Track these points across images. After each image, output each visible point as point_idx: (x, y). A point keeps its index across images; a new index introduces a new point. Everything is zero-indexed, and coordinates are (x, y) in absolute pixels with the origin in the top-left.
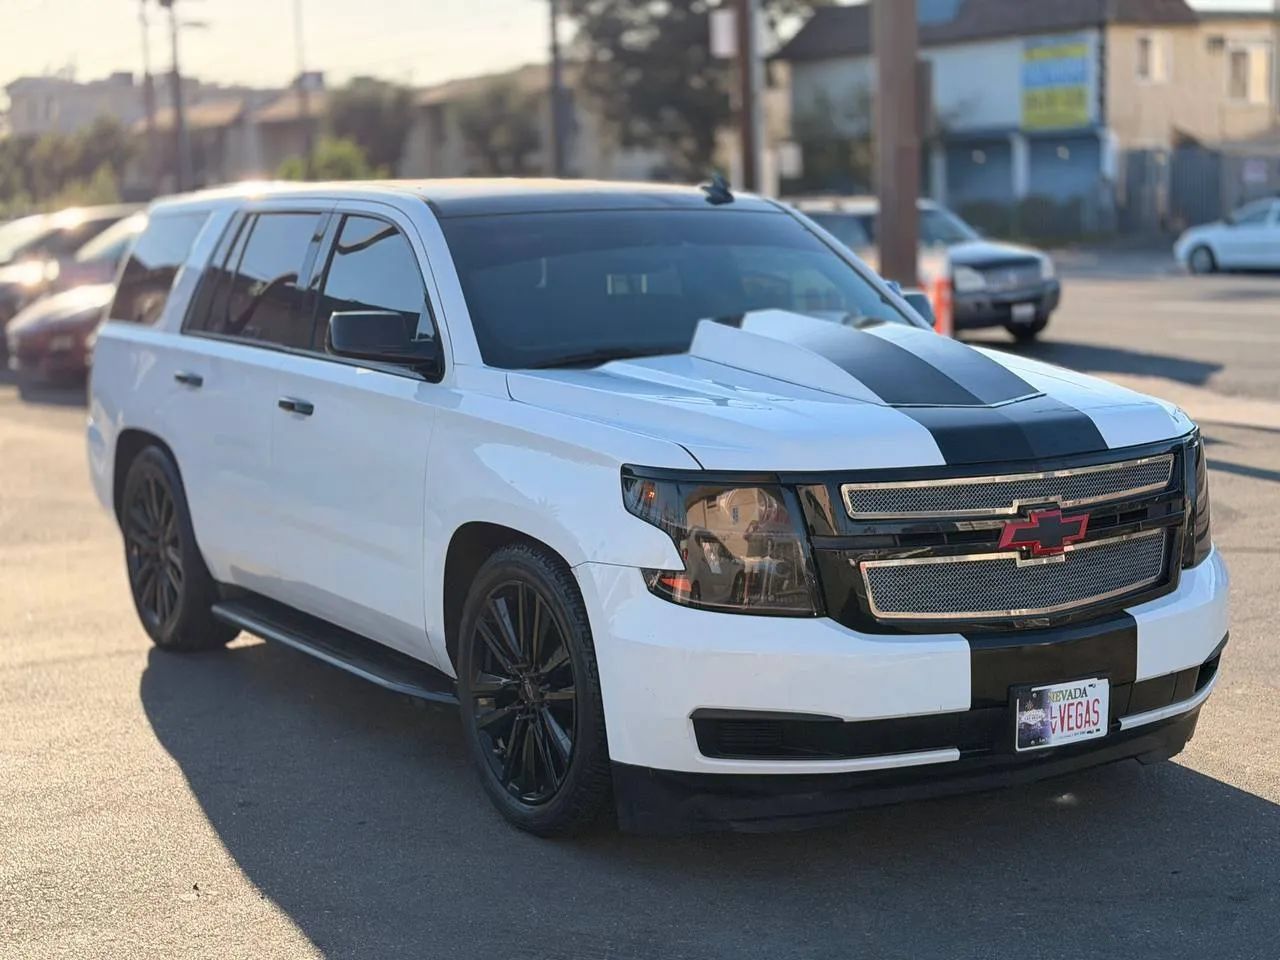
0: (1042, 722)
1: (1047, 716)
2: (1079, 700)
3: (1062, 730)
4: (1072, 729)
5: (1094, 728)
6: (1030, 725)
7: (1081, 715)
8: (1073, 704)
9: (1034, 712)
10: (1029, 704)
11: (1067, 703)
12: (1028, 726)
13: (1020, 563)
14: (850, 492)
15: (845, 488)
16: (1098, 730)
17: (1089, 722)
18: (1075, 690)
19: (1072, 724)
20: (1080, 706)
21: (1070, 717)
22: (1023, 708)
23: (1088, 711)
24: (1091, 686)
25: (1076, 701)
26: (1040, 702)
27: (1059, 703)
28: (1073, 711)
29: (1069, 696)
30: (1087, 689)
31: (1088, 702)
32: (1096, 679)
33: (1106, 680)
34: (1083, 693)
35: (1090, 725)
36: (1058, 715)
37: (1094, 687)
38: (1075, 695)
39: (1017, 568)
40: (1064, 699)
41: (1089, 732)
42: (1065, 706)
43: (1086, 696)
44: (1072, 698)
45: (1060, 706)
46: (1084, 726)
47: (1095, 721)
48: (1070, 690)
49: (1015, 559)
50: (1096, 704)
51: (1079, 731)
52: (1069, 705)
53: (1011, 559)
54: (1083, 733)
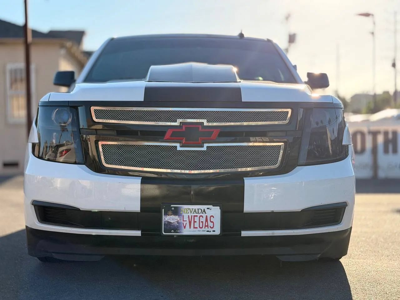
0: (178, 222)
1: (181, 220)
2: (201, 214)
3: (190, 228)
4: (197, 228)
5: (210, 229)
7: (202, 222)
8: (197, 216)
9: (173, 217)
10: (170, 212)
12: (170, 223)
13: (179, 148)
14: (95, 110)
15: (93, 108)
16: (214, 231)
17: (208, 226)
18: (198, 209)
19: (197, 225)
20: (201, 218)
21: (195, 222)
22: (166, 214)
23: (207, 220)
24: (208, 209)
25: (199, 215)
26: (176, 212)
27: (188, 214)
28: (197, 219)
29: (194, 212)
30: (206, 210)
31: (207, 216)
32: (212, 206)
33: (219, 207)
34: (203, 212)
35: (208, 228)
36: (188, 220)
37: (211, 209)
38: (198, 212)
39: (177, 151)
40: (191, 213)
41: (207, 231)
42: (192, 216)
43: (205, 213)
44: (196, 213)
45: (189, 216)
46: (205, 228)
47: (212, 226)
48: (195, 209)
49: (177, 146)
50: (212, 218)
51: (201, 230)
52: (194, 216)
53: (175, 146)
54: (204, 231)
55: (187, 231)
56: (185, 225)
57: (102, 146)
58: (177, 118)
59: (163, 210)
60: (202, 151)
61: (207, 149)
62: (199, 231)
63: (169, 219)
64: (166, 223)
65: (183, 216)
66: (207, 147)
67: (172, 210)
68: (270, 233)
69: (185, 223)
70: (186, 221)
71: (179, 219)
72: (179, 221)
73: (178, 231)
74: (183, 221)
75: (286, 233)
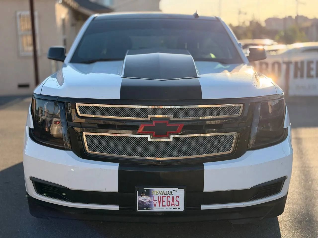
0: (149, 201)
1: (152, 199)
2: (169, 195)
3: (159, 206)
4: (165, 206)
5: (175, 207)
6: (144, 202)
7: (169, 201)
8: (165, 197)
9: (145, 197)
10: (143, 194)
11: (162, 196)
12: (142, 202)
13: (150, 140)
15: (77, 105)
16: (179, 208)
17: (174, 204)
18: (166, 191)
19: (165, 204)
20: (168, 198)
21: (163, 201)
22: (140, 195)
23: (173, 200)
24: (174, 191)
25: (166, 196)
26: (148, 193)
27: (158, 195)
28: (165, 199)
29: (163, 193)
30: (173, 192)
31: (173, 197)
32: (177, 188)
33: (183, 190)
34: (170, 193)
35: (174, 206)
36: (157, 200)
37: (176, 191)
38: (166, 193)
39: (148, 141)
40: (160, 194)
41: (173, 208)
42: (161, 197)
43: (172, 194)
44: (164, 194)
45: (158, 197)
46: (172, 206)
47: (177, 204)
48: (164, 191)
49: (148, 138)
50: (177, 198)
51: (168, 207)
52: (163, 197)
53: (146, 138)
54: (171, 208)
55: (157, 209)
56: (155, 204)
57: (86, 136)
58: (148, 114)
59: (137, 192)
60: (169, 142)
61: (173, 140)
62: (166, 208)
63: (142, 199)
64: (140, 202)
65: (154, 197)
66: (173, 138)
67: (144, 192)
69: (155, 202)
70: (156, 201)
71: (150, 199)
72: (151, 201)
73: (150, 209)
74: (154, 200)
75: (237, 206)
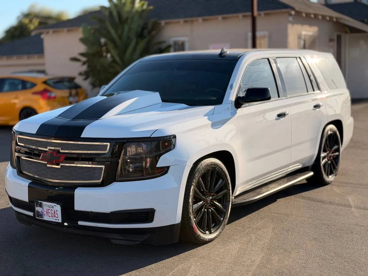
0: (42, 212)
1: (43, 210)
2: (52, 209)
3: (47, 216)
4: (50, 217)
5: (56, 218)
6: (39, 212)
7: (52, 213)
10: (38, 205)
11: (48, 208)
16: (58, 220)
17: (55, 216)
18: (50, 205)
19: (50, 215)
20: (52, 211)
21: (49, 213)
23: (54, 213)
25: (51, 209)
26: (41, 205)
28: (50, 211)
29: (48, 206)
30: (54, 206)
31: (54, 210)
32: (56, 204)
33: (60, 206)
36: (46, 211)
37: (56, 206)
38: (50, 207)
39: (48, 166)
41: (55, 219)
43: (54, 208)
45: (46, 209)
50: (57, 211)
51: (52, 218)
53: (46, 164)
54: (54, 219)
55: (46, 218)
56: (45, 214)
58: (47, 146)
59: (35, 203)
60: (58, 168)
63: (38, 209)
64: (37, 211)
65: (44, 208)
66: (61, 166)
68: (94, 225)
69: (45, 212)
73: (42, 217)
75: (104, 226)
